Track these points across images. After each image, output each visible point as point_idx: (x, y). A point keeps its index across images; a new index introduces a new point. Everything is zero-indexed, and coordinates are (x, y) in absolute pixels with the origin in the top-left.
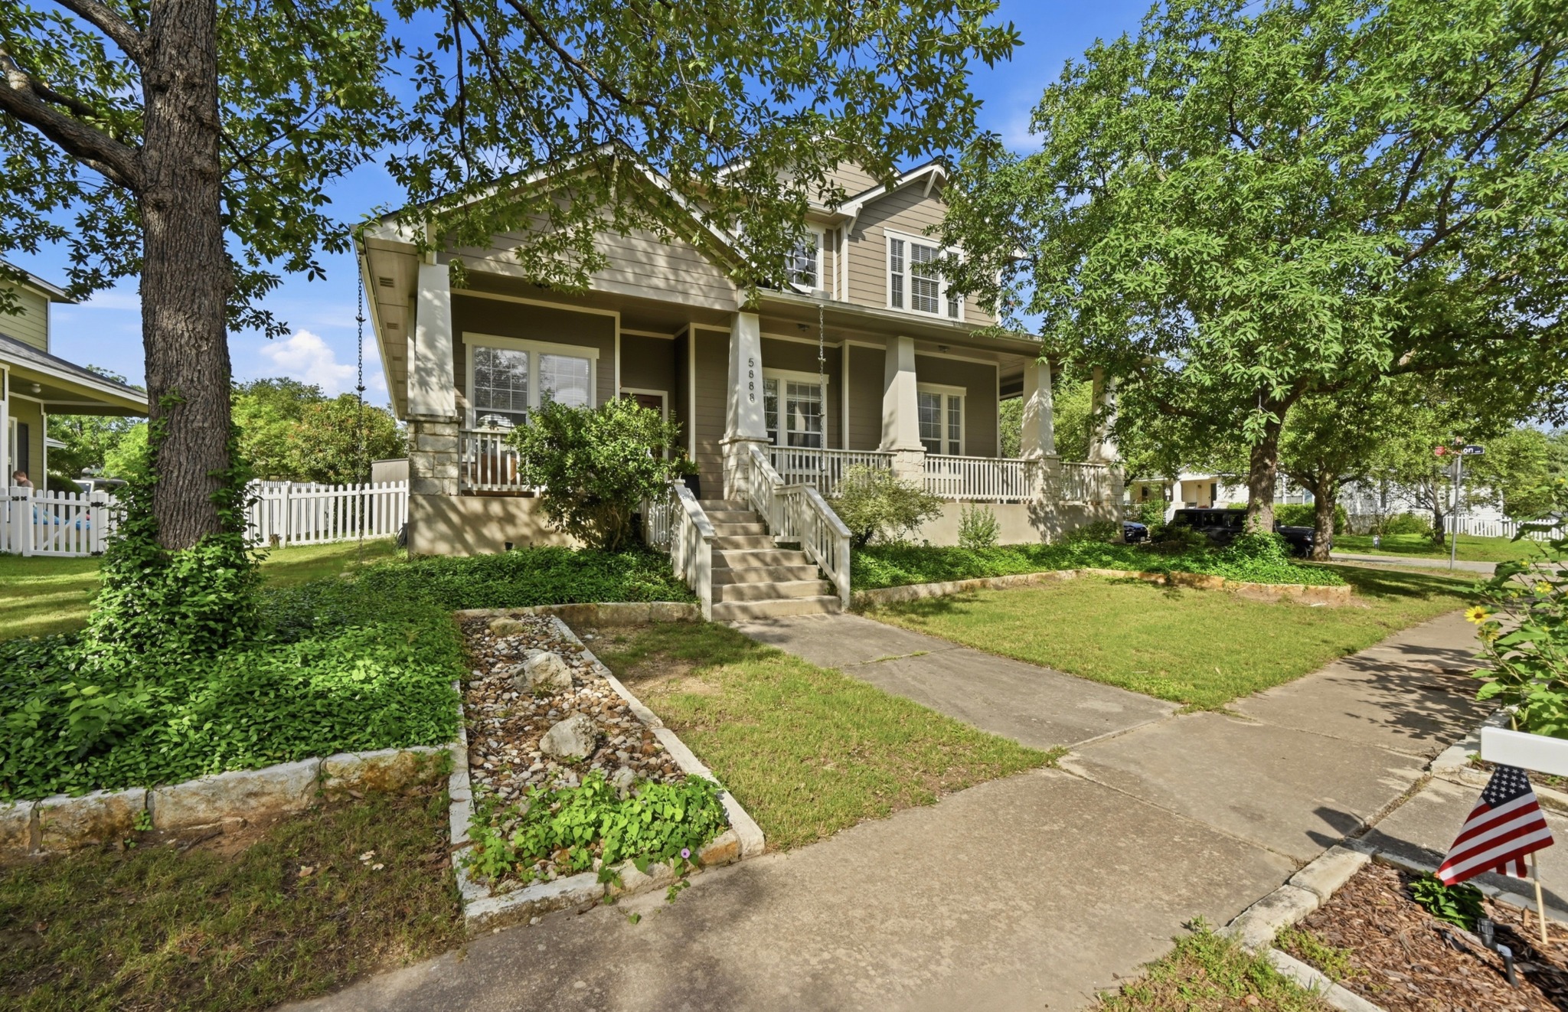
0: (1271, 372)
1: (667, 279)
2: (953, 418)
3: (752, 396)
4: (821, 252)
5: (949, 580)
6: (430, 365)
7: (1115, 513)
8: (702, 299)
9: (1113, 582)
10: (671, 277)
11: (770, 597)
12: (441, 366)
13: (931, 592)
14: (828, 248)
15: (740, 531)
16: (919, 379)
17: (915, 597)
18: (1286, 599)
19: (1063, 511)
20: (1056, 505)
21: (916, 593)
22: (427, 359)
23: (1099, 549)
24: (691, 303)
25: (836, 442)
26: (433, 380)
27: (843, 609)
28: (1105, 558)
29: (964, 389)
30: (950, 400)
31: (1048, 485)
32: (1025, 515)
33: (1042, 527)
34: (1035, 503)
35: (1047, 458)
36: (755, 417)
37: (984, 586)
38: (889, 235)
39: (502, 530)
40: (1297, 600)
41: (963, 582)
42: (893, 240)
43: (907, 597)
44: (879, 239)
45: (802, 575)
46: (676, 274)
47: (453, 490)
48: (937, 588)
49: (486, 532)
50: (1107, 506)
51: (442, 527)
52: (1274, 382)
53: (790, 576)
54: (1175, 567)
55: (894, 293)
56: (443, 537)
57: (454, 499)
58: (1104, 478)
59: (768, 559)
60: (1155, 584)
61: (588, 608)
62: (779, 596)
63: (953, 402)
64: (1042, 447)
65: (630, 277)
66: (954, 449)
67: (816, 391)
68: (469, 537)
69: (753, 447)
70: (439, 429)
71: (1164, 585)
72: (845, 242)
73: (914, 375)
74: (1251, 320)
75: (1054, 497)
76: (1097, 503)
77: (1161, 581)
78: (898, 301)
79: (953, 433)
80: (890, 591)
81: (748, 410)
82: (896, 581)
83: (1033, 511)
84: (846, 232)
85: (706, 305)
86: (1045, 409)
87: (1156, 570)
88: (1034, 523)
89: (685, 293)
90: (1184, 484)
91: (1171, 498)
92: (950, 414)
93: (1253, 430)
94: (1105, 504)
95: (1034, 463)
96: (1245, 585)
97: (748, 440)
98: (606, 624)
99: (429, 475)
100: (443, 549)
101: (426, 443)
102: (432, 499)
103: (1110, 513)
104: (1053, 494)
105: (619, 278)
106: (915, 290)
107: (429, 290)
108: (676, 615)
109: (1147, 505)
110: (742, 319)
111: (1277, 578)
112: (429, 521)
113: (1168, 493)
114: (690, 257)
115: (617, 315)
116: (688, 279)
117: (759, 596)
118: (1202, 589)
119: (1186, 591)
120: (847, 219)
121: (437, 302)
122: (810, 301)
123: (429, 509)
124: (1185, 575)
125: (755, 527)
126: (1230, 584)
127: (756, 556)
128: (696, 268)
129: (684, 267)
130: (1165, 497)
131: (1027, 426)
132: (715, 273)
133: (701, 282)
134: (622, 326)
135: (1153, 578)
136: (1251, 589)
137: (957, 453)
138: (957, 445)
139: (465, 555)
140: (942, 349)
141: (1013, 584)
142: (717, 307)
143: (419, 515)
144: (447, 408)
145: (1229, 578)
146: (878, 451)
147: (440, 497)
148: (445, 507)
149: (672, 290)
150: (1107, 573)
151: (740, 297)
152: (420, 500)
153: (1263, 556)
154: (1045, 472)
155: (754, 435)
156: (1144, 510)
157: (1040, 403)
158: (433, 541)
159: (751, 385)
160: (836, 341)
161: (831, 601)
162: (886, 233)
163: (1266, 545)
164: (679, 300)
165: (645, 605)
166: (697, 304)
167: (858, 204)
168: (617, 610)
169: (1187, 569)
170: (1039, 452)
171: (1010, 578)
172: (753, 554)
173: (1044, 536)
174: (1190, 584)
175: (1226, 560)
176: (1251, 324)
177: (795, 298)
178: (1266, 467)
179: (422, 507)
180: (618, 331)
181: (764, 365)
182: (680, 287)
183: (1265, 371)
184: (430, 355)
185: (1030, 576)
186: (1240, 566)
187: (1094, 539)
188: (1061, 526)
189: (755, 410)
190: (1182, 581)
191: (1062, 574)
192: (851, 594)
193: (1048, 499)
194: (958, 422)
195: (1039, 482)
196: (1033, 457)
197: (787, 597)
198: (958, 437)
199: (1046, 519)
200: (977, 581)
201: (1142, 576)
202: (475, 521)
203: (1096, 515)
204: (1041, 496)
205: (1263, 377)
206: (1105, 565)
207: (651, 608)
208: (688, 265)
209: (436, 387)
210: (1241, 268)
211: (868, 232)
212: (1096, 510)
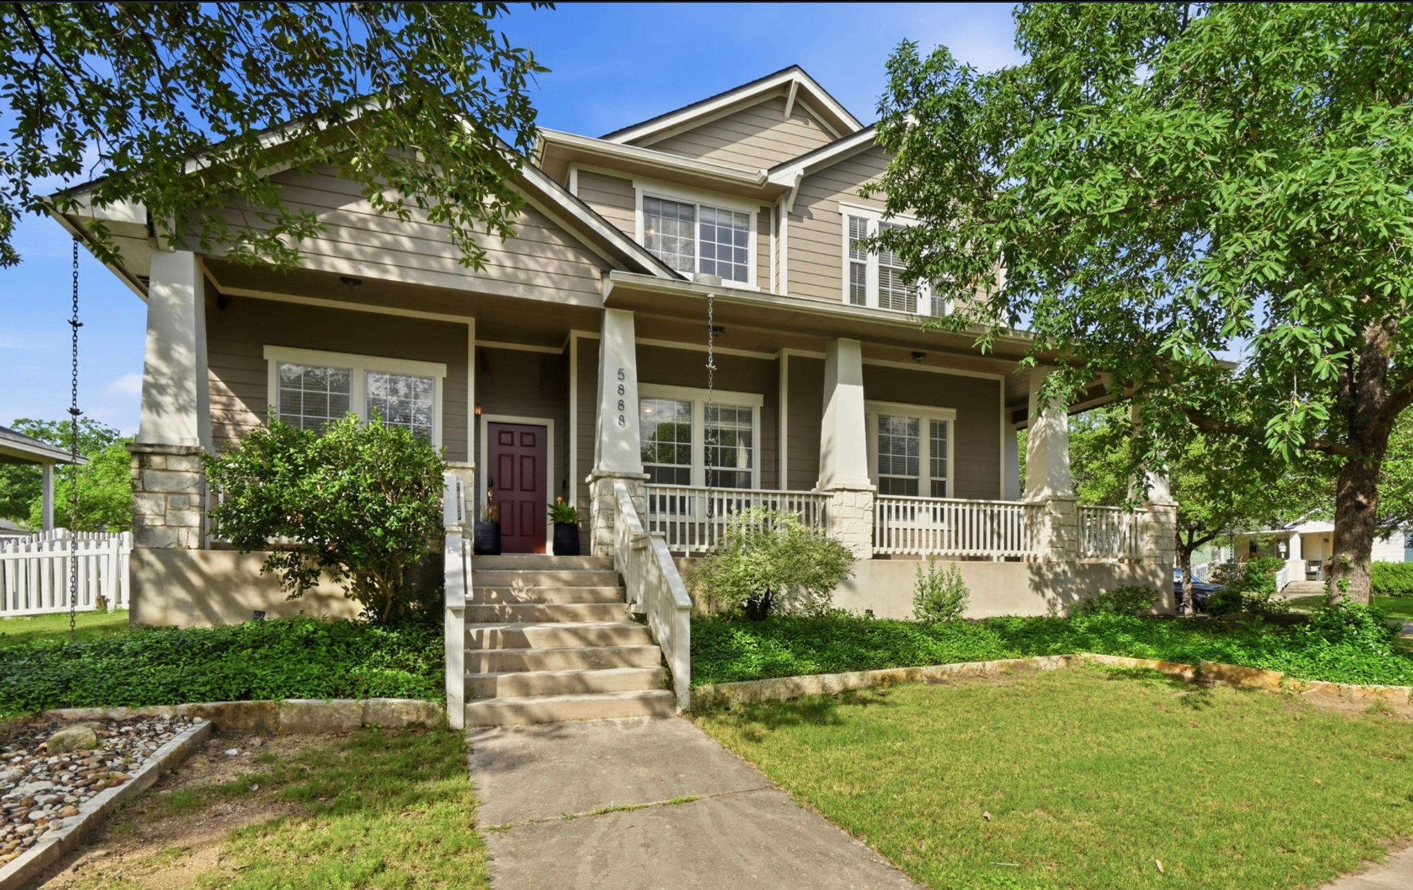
0: (1310, 333)
1: (501, 266)
2: (938, 449)
3: (622, 419)
4: (753, 236)
5: (857, 669)
6: (163, 381)
7: (1162, 575)
8: (552, 291)
9: (1117, 674)
10: (508, 263)
11: (572, 692)
12: (180, 385)
13: (824, 687)
14: (764, 230)
15: (587, 596)
16: (867, 396)
17: (796, 695)
18: (1380, 708)
19: (1081, 572)
20: (1071, 564)
21: (798, 687)
22: (158, 372)
23: (1118, 624)
24: (535, 296)
25: (771, 480)
26: (167, 400)
27: (679, 710)
28: (1123, 638)
29: (954, 411)
30: (933, 426)
31: (1059, 536)
32: (1023, 574)
33: (1050, 593)
34: (1040, 560)
35: (1057, 500)
36: (624, 445)
37: (911, 679)
38: (846, 211)
39: (264, 595)
40: (1398, 710)
41: (878, 673)
42: (852, 218)
43: (784, 695)
44: (834, 218)
45: (635, 659)
46: (516, 260)
47: (194, 542)
48: (834, 681)
49: (239, 598)
50: (1150, 564)
51: (179, 592)
52: (1316, 349)
53: (616, 660)
54: (1210, 654)
55: (853, 288)
56: (180, 605)
57: (194, 554)
58: (1146, 527)
59: (592, 637)
60: (1177, 680)
61: (262, 708)
62: (589, 690)
63: (938, 429)
64: (1050, 485)
65: (449, 264)
66: (938, 489)
67: (746, 416)
68: (215, 605)
69: (620, 485)
70: (174, 464)
71: (1194, 681)
72: (784, 221)
73: (860, 390)
74: (1273, 246)
75: (1068, 552)
76: (1135, 561)
77: (1189, 674)
78: (858, 295)
79: (938, 468)
80: (755, 685)
81: (616, 437)
82: (770, 670)
83: (1037, 571)
84: (786, 207)
85: (558, 300)
86: (1056, 433)
87: (1183, 658)
88: (1038, 587)
89: (529, 285)
90: (1303, 537)
91: (1287, 555)
92: (933, 444)
93: (1282, 436)
94: (1146, 562)
95: (1040, 507)
96: (1314, 686)
97: (611, 476)
98: (291, 730)
99: (159, 522)
100: (179, 620)
101: (155, 482)
102: (165, 553)
103: (1154, 574)
104: (1067, 549)
105: (434, 264)
106: (883, 282)
107: (165, 283)
108: (405, 717)
109: (1253, 564)
110: (609, 318)
111: (1368, 677)
112: (160, 583)
113: (1283, 548)
114: (534, 235)
115: (471, 322)
116: (532, 265)
117: (553, 689)
118: (1250, 689)
119: (1221, 692)
120: (785, 191)
121: (174, 300)
122: (693, 289)
123: (159, 566)
124: (1225, 667)
125: (609, 591)
126: (1291, 682)
127: (574, 632)
128: (543, 250)
129: (527, 251)
130: (1279, 555)
131: (1033, 457)
132: (570, 256)
133: (550, 269)
134: (478, 337)
135: (1177, 671)
136: (1324, 691)
137: (943, 494)
138: (943, 484)
139: (208, 626)
140: (916, 356)
141: (960, 675)
142: (573, 301)
143: (144, 575)
144: (186, 435)
145: (1289, 674)
146: (813, 491)
147: (174, 551)
148: (180, 564)
149: (510, 281)
150: (1113, 661)
151: (606, 288)
152: (147, 555)
153: (1353, 641)
154: (1054, 519)
155: (624, 470)
156: (1250, 570)
157: (1050, 426)
158: (165, 609)
159: (621, 405)
160: (773, 351)
161: (660, 699)
162: (842, 209)
163: (1358, 624)
164: (519, 292)
165: (355, 704)
166: (544, 299)
167: (798, 169)
168: (309, 710)
169: (1227, 658)
170: (1047, 492)
171: (956, 667)
172: (569, 630)
173: (1052, 605)
174: (1234, 682)
175: (1290, 647)
176: (1274, 254)
177: (678, 286)
178: (1360, 507)
179: (150, 564)
180: (472, 343)
181: (641, 379)
182: (522, 276)
183: (1298, 331)
184: (164, 367)
185: (989, 664)
186: (1312, 657)
187: (1118, 610)
188: (1078, 591)
189: (626, 436)
190: (1220, 675)
191: (1042, 661)
192: (692, 690)
193: (1060, 556)
194: (943, 453)
195: (1046, 532)
196: (1038, 499)
197: (599, 691)
198: (943, 474)
199: (1057, 581)
200: (901, 672)
201: (1161, 666)
202: (223, 586)
203: (1132, 577)
204: (1049, 551)
205: (1295, 343)
206: (1112, 647)
207: (365, 709)
208: (531, 247)
209: (171, 409)
210: (1261, 165)
211: (817, 208)
212: (1132, 569)
